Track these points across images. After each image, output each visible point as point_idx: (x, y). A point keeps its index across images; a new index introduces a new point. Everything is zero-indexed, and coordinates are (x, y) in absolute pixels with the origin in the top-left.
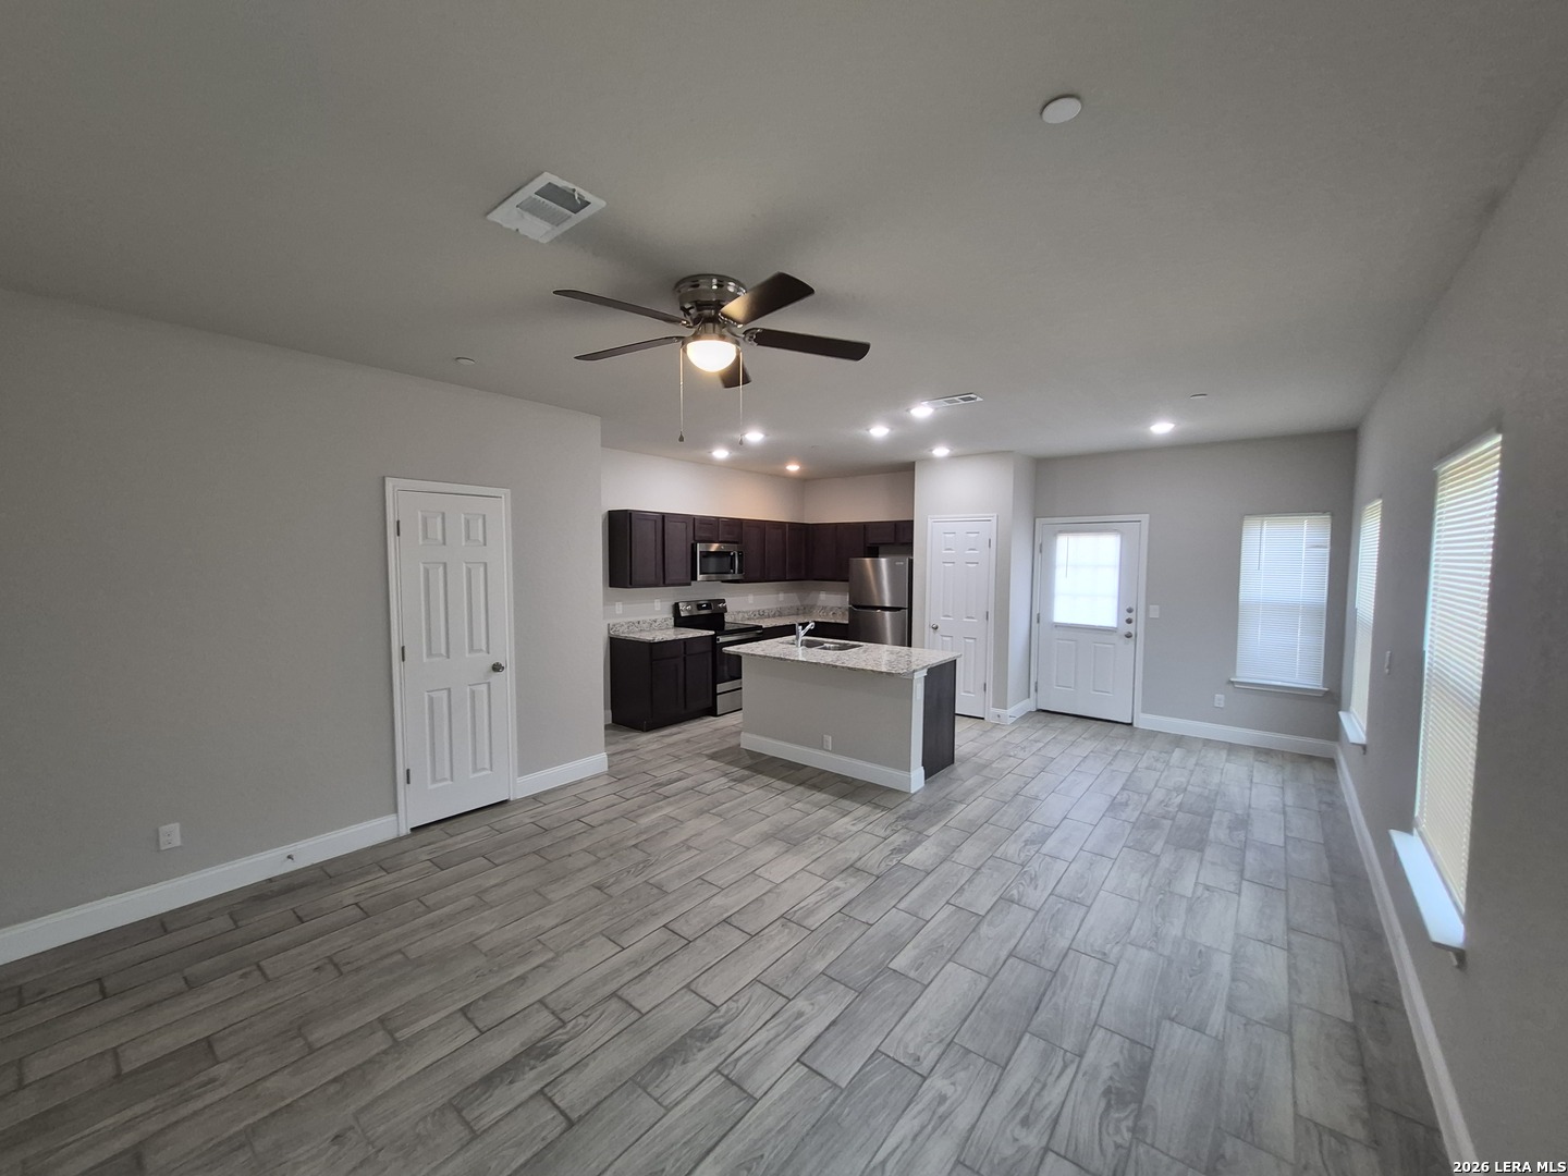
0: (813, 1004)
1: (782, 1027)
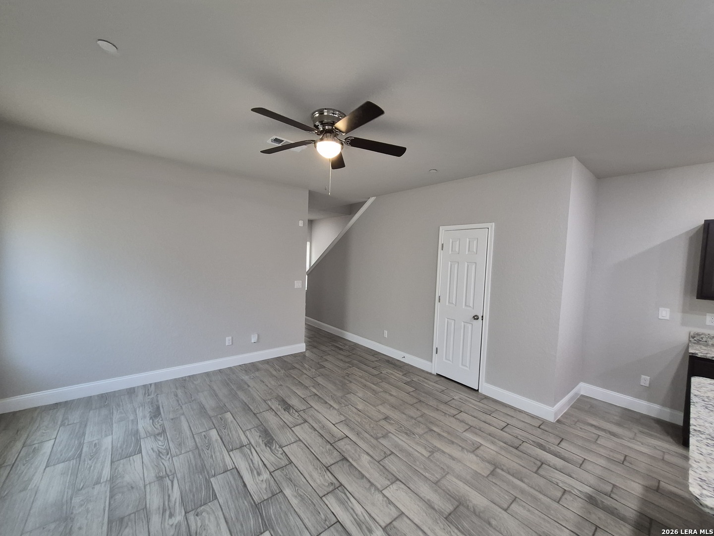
0: (262, 481)
1: (256, 465)
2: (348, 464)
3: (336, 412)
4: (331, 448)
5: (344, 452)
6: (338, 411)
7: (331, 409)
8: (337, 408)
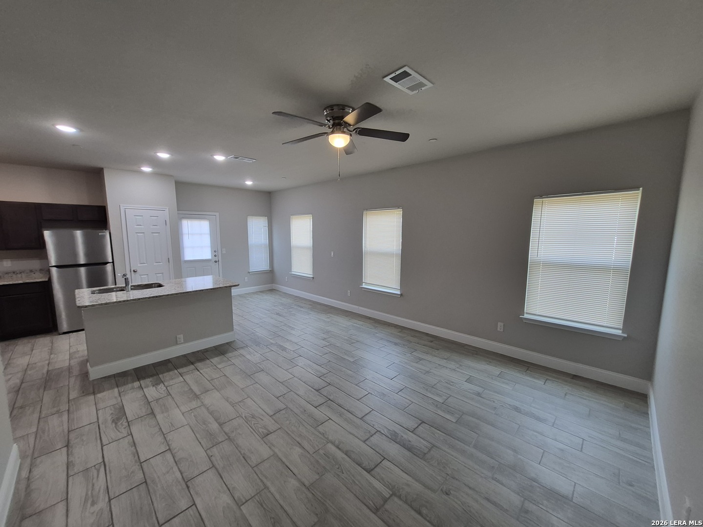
2: (314, 388)
3: (330, 438)
4: (329, 397)
5: (318, 395)
6: (327, 438)
7: (337, 442)
8: (330, 445)
